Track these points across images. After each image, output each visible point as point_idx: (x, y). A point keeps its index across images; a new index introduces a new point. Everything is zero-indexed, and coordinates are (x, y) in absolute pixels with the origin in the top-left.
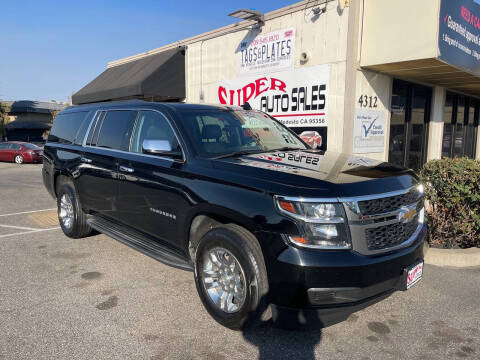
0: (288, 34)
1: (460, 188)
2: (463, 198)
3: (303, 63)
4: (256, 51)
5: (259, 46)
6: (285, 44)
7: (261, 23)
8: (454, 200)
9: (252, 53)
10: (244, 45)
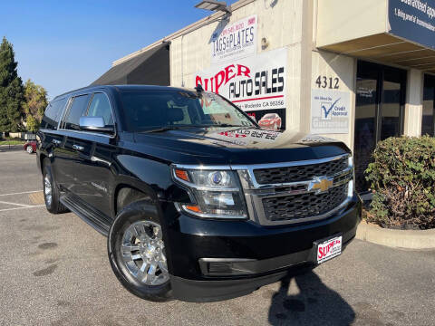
0: (251, 21)
1: (411, 165)
2: (416, 176)
3: (264, 47)
4: (225, 41)
5: (227, 36)
6: (248, 32)
7: (229, 13)
8: (406, 178)
9: (222, 42)
10: (215, 36)
